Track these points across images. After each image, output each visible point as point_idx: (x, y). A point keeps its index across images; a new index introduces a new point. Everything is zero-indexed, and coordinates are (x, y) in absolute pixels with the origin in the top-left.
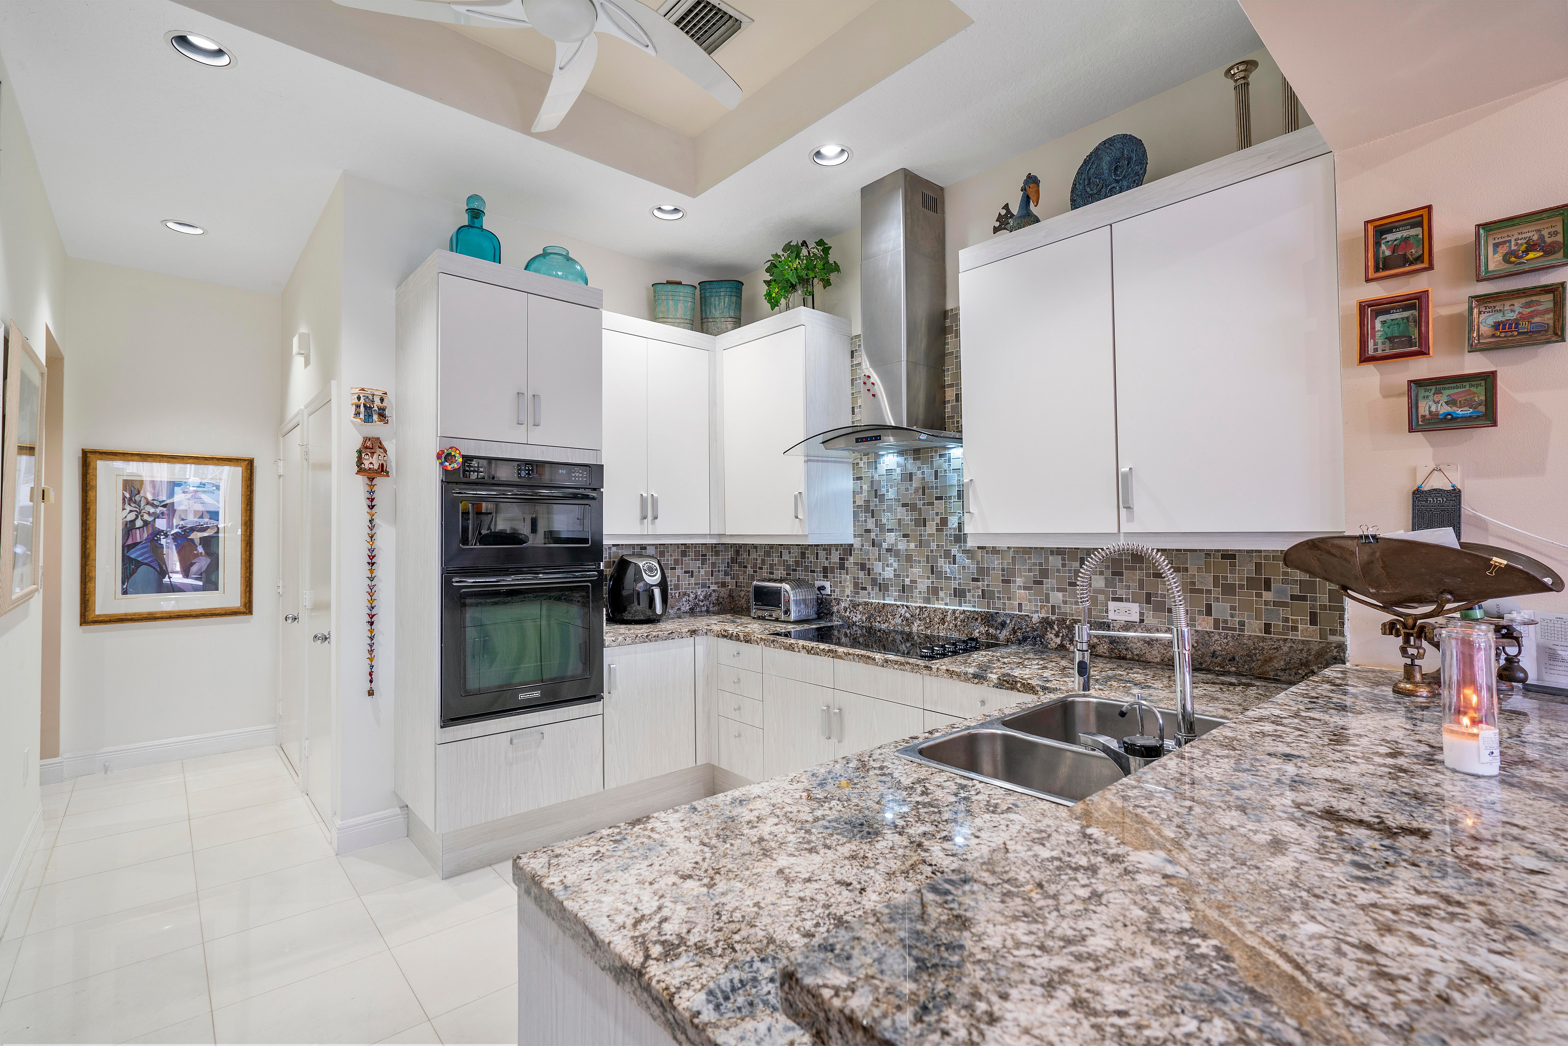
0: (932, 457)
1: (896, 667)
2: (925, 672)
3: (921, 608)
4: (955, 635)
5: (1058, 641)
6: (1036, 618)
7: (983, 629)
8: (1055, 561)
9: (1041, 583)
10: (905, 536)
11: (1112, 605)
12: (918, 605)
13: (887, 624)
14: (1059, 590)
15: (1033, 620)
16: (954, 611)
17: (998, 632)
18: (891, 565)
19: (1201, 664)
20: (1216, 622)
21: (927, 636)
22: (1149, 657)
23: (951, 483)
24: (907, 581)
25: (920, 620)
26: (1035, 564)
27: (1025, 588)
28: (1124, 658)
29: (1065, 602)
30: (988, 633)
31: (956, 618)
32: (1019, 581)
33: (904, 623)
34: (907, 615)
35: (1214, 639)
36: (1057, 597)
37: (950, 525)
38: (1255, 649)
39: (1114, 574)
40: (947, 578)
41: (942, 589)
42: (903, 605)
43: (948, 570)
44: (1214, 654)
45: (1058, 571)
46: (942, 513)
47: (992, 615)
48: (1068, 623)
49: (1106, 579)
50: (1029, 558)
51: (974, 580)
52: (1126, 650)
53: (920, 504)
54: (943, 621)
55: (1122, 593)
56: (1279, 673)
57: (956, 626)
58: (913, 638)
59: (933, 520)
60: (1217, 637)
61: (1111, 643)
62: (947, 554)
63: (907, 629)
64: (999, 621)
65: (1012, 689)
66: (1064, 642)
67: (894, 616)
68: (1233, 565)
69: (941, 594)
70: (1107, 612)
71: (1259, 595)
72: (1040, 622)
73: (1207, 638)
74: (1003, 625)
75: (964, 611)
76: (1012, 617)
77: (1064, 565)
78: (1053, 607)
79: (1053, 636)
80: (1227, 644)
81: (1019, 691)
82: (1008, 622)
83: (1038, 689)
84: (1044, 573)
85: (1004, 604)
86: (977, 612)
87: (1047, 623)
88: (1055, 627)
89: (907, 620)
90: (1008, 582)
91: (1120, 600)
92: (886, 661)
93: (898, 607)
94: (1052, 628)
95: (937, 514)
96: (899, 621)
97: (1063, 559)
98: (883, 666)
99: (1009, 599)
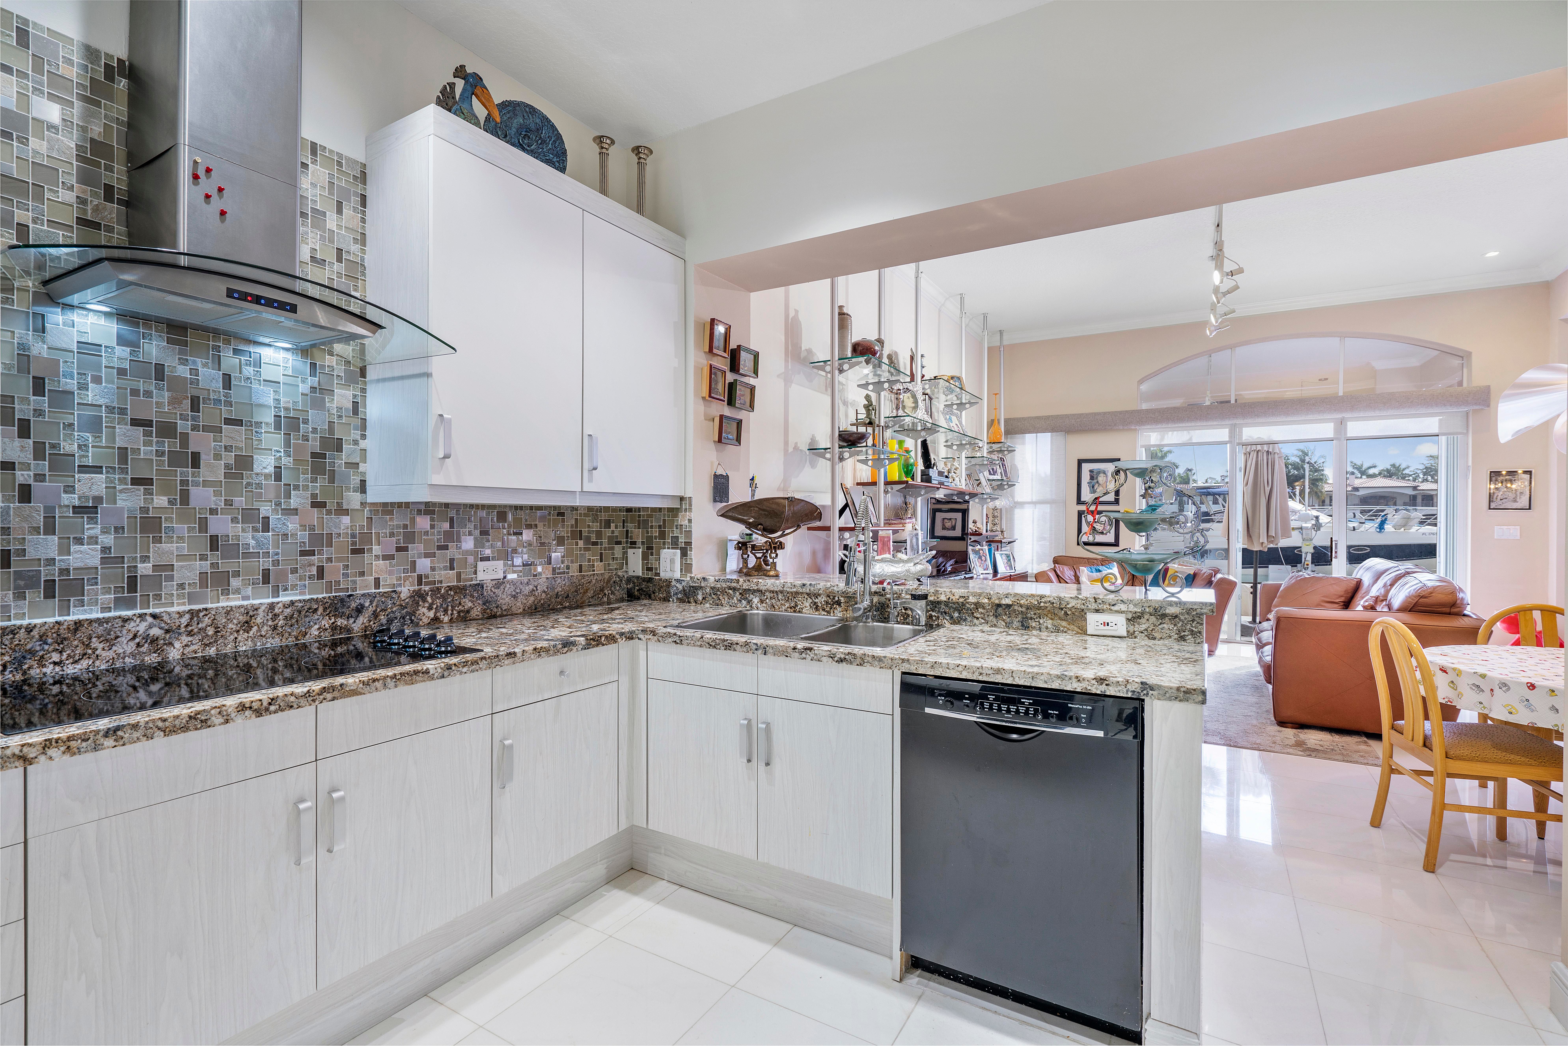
0: (217, 349)
1: (465, 670)
2: (506, 662)
3: (193, 614)
4: (274, 642)
5: (431, 614)
6: (405, 591)
7: (326, 623)
8: (423, 522)
9: (406, 549)
10: (136, 481)
11: (481, 565)
12: (187, 608)
13: (85, 663)
14: (427, 555)
15: (403, 596)
16: (272, 606)
17: (352, 620)
18: (93, 540)
19: (549, 605)
20: (554, 569)
21: (206, 660)
22: (514, 609)
23: (261, 401)
24: (144, 569)
25: (190, 634)
26: (398, 527)
27: (386, 557)
28: (494, 616)
29: (433, 569)
30: (334, 627)
31: (276, 616)
32: (376, 549)
33: (144, 649)
34: (155, 632)
35: (557, 582)
36: (424, 565)
37: (257, 468)
38: (580, 585)
39: (482, 533)
40: (247, 555)
41: (237, 574)
42: (142, 616)
43: (252, 543)
44: (557, 596)
45: (426, 533)
46: (241, 449)
47: (342, 600)
48: (443, 591)
49: (476, 539)
50: (391, 519)
51: (303, 553)
52: (497, 607)
53: (183, 426)
54: (247, 625)
55: (488, 552)
56: (591, 600)
57: (275, 628)
58: (171, 671)
59: (217, 457)
60: (559, 581)
61: (484, 604)
62: (249, 516)
63: (152, 659)
64: (353, 605)
65: (597, 645)
66: (438, 614)
67: (110, 641)
68: (563, 521)
69: (235, 583)
70: (475, 573)
71: (577, 544)
72: (411, 597)
73: (554, 583)
74: (359, 610)
75: (292, 603)
76: (372, 597)
77: (432, 527)
78: (420, 578)
79: (425, 610)
80: (565, 584)
81: (603, 645)
82: (367, 604)
83: (618, 636)
84: (410, 537)
85: (355, 582)
86: (316, 601)
87: (418, 596)
88: (429, 599)
89: (154, 640)
90: (361, 551)
91: (487, 559)
92: (449, 667)
93: (126, 620)
94: (425, 601)
95: (228, 448)
96: (131, 647)
97: (432, 520)
98: (443, 677)
99: (362, 574)
